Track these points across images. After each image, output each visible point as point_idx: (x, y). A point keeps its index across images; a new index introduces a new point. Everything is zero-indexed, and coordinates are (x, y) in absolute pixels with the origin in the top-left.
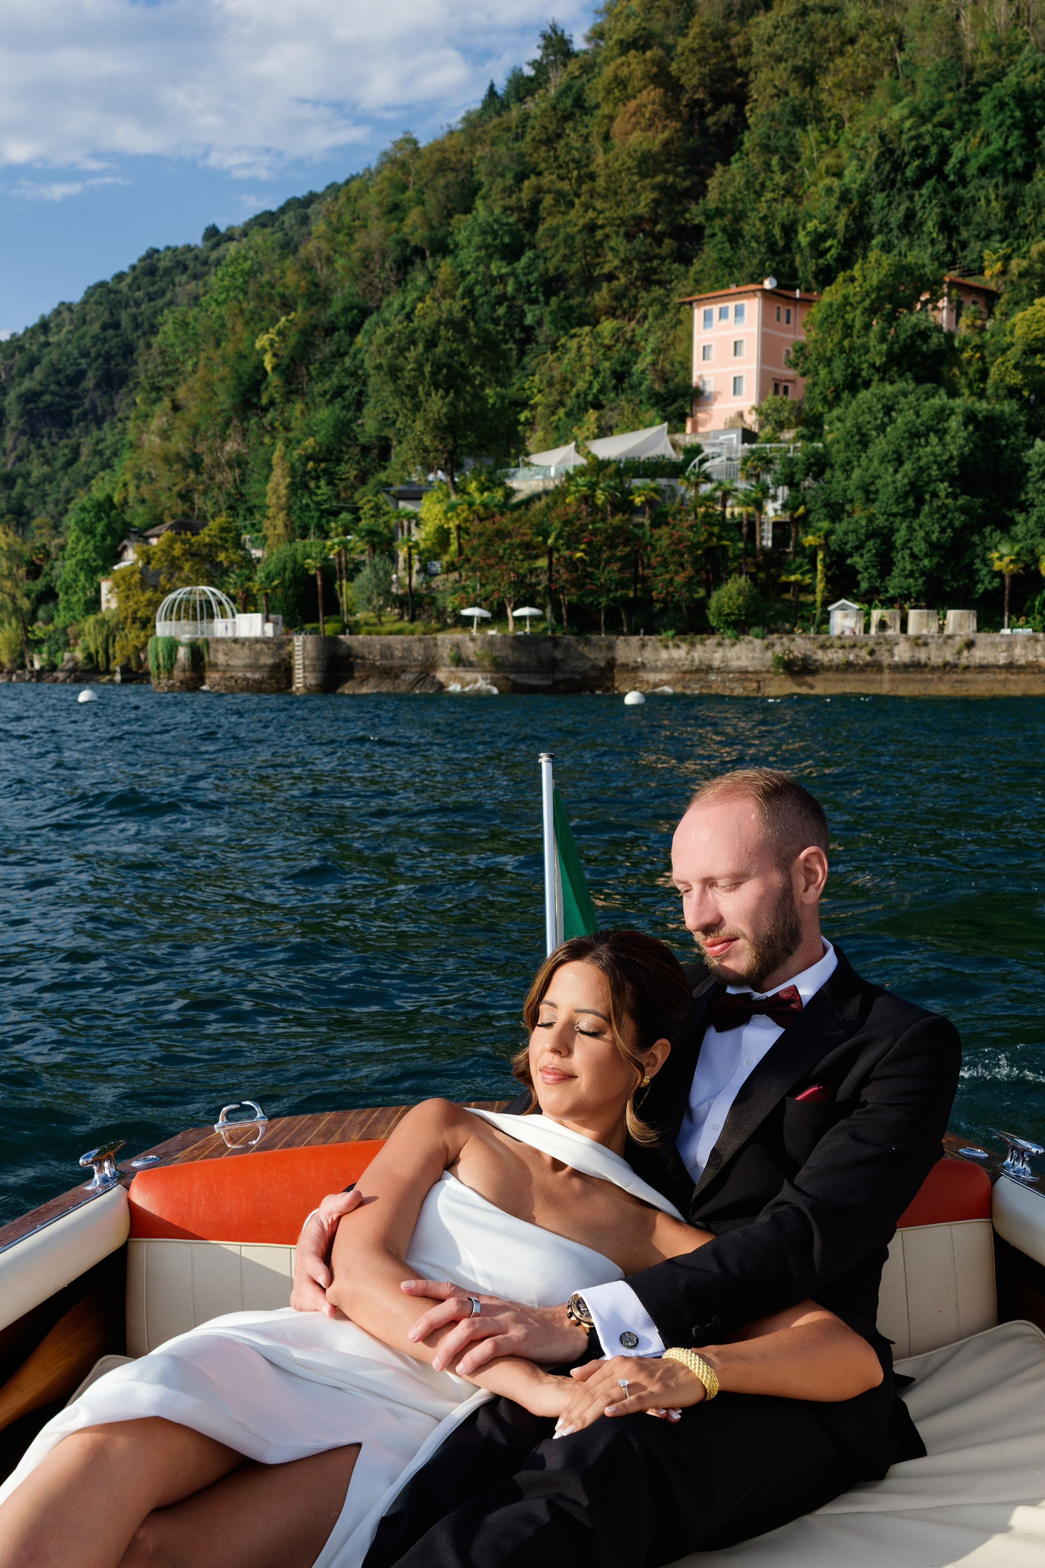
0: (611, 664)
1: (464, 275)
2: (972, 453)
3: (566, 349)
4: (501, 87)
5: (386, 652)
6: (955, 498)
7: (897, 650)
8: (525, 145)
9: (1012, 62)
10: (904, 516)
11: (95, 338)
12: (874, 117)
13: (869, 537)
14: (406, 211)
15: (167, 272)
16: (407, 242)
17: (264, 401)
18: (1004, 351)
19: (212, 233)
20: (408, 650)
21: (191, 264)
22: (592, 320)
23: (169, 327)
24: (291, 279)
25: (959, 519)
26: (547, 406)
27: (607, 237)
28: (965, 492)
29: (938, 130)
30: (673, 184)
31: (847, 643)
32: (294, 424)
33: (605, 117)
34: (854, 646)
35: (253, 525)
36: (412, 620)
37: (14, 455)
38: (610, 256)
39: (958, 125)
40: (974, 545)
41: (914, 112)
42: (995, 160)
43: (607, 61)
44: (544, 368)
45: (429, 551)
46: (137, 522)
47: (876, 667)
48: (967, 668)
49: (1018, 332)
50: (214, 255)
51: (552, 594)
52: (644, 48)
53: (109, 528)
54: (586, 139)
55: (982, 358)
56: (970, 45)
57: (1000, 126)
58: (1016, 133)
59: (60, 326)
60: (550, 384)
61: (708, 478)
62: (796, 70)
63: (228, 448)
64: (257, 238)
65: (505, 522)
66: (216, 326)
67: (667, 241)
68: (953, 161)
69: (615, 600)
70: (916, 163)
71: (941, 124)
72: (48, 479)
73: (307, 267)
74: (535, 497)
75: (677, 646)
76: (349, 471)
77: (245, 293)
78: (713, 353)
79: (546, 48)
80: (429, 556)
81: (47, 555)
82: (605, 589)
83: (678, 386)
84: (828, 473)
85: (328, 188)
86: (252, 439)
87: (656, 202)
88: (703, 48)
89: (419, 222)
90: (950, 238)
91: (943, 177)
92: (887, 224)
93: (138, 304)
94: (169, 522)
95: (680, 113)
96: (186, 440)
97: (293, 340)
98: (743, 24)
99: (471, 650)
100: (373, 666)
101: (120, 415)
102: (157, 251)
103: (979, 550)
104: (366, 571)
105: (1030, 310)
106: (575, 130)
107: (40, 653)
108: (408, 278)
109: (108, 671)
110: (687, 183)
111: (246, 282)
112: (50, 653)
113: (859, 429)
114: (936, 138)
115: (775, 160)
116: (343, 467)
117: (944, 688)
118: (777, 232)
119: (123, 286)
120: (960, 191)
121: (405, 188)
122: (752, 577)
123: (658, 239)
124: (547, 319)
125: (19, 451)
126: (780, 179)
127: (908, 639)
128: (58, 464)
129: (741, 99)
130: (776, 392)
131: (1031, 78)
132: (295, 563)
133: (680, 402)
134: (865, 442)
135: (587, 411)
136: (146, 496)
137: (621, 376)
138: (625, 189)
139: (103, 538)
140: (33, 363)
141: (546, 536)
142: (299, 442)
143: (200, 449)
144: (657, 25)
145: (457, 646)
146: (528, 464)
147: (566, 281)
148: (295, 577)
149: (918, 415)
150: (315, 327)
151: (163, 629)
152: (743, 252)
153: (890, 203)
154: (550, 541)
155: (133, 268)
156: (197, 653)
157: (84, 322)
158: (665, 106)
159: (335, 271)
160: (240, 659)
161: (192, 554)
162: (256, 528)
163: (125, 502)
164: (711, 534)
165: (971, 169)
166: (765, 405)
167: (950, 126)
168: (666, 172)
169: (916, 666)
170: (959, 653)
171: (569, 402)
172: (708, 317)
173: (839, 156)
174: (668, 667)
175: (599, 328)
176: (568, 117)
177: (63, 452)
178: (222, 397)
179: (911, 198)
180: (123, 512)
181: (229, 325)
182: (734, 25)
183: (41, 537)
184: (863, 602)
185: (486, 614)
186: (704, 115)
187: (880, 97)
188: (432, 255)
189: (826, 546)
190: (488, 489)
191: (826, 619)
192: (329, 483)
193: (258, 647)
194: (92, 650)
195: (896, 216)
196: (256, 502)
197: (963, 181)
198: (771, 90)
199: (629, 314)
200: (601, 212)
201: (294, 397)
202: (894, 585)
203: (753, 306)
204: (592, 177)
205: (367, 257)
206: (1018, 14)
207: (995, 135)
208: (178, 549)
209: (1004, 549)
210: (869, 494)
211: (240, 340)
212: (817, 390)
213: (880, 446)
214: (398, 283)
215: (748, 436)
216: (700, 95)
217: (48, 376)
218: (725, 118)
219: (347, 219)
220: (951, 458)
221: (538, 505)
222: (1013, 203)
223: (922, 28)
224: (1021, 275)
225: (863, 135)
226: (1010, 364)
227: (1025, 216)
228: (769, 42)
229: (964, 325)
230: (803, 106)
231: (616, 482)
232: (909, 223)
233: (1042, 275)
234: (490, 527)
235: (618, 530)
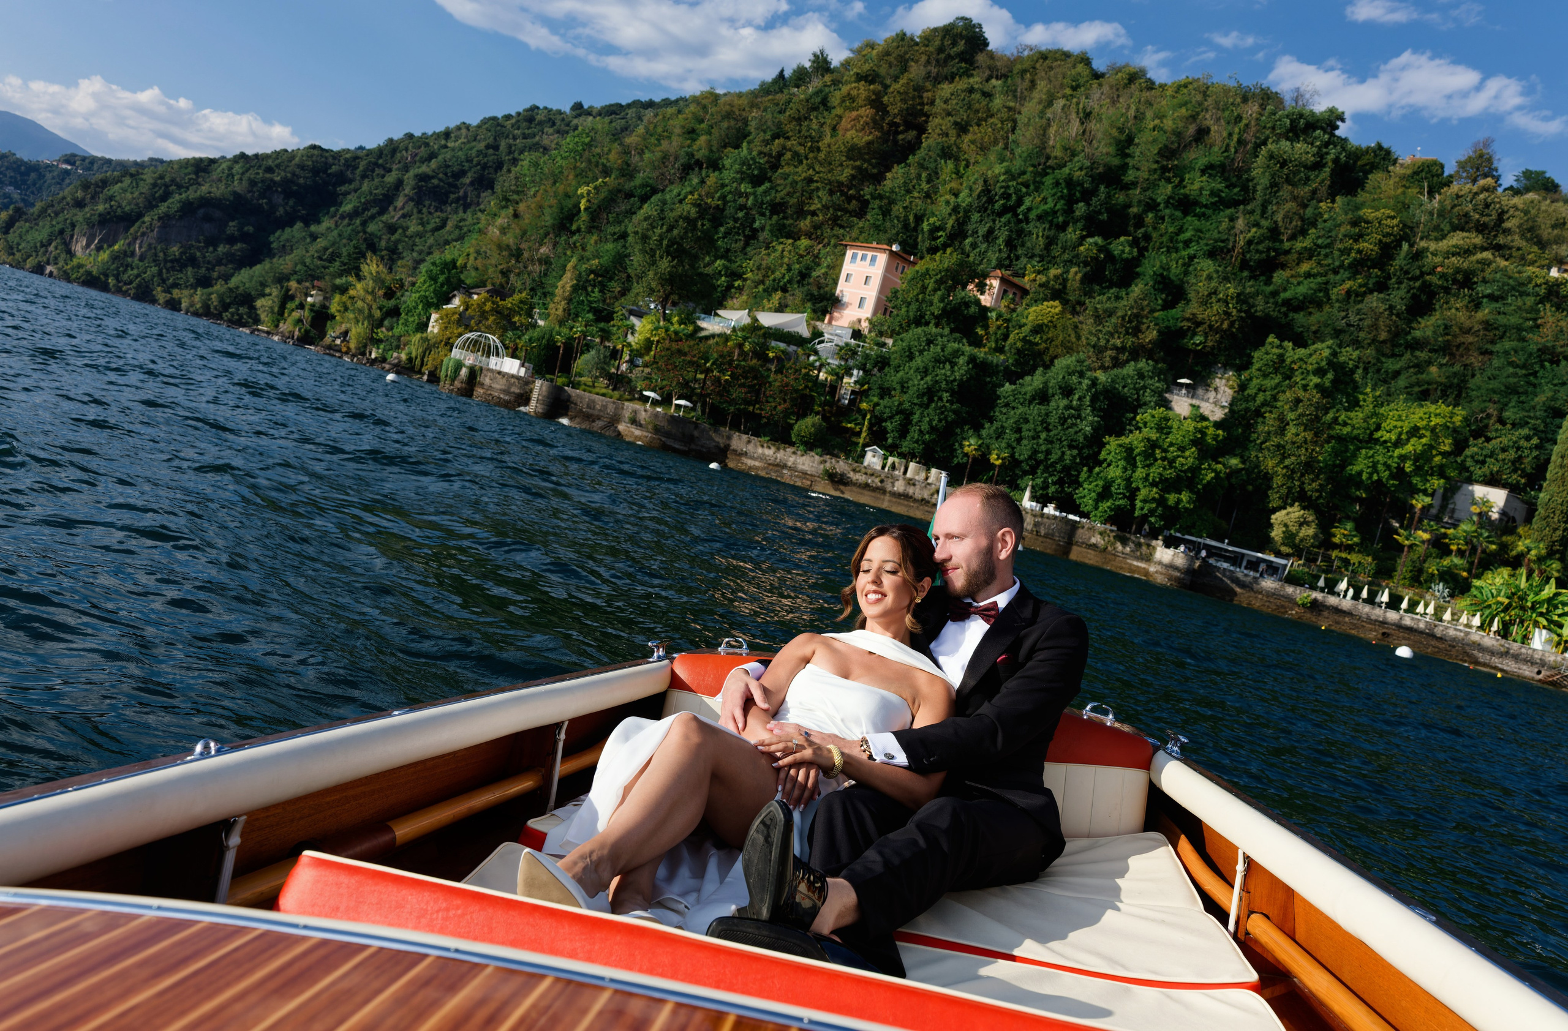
0: (727, 447)
1: (723, 186)
2: (968, 380)
3: (775, 251)
4: (787, 74)
5: (591, 404)
6: (952, 404)
7: (897, 484)
8: (783, 118)
9: (1071, 161)
10: (921, 405)
11: (480, 152)
12: (984, 168)
13: (897, 414)
14: (698, 135)
15: (541, 123)
16: (693, 155)
17: (574, 227)
18: (1020, 327)
19: (578, 106)
20: (605, 407)
21: (558, 123)
22: (795, 236)
23: (526, 163)
24: (613, 156)
25: (951, 417)
26: (753, 281)
27: (818, 189)
28: (958, 402)
29: (1019, 187)
30: (866, 169)
31: (869, 472)
32: (588, 247)
33: (837, 115)
34: (872, 475)
35: (544, 304)
36: (613, 390)
37: (401, 212)
38: (816, 201)
39: (1032, 187)
40: (956, 434)
41: (1007, 172)
42: (1047, 213)
43: (847, 83)
44: (756, 258)
45: (637, 350)
46: (468, 282)
47: (883, 491)
49: (1030, 318)
50: (575, 121)
51: (702, 397)
52: (872, 82)
53: (448, 280)
54: (822, 125)
55: (1007, 328)
56: (1051, 143)
57: (1054, 195)
58: (1062, 202)
59: (457, 138)
60: (759, 268)
61: (816, 353)
62: (956, 124)
63: (542, 251)
64: (601, 124)
65: (685, 346)
66: (557, 172)
67: (854, 202)
68: (1023, 207)
69: (739, 409)
70: (1002, 202)
71: (1022, 184)
72: (420, 235)
73: (626, 152)
74: (713, 336)
75: (769, 448)
76: (615, 287)
77: (581, 157)
78: (852, 279)
79: (814, 62)
80: (635, 354)
81: (402, 286)
82: (732, 402)
83: (826, 293)
84: (887, 369)
85: (663, 100)
86: (560, 250)
87: (853, 177)
88: (906, 93)
89: (704, 145)
90: (1011, 251)
91: (1016, 215)
92: (977, 232)
93: (515, 138)
94: (489, 287)
95: (882, 127)
96: (516, 237)
97: (602, 195)
98: (934, 86)
99: (643, 416)
100: (581, 411)
101: (482, 207)
102: (538, 108)
103: (959, 438)
104: (593, 352)
105: (1040, 307)
106: (817, 118)
107: (378, 348)
108: (688, 177)
109: (420, 372)
110: (875, 171)
111: (584, 150)
112: (384, 350)
113: (910, 349)
114: (1017, 191)
115: (924, 175)
116: (613, 284)
118: (911, 218)
119: (508, 124)
120: (1024, 225)
121: (702, 121)
122: (824, 418)
123: (849, 199)
124: (768, 228)
125: (405, 211)
126: (925, 186)
127: (904, 479)
128: (429, 227)
129: (922, 130)
130: (885, 314)
131: (1078, 173)
132: (551, 336)
133: (825, 303)
134: (911, 357)
135: (777, 290)
136: (480, 266)
137: (804, 276)
138: (837, 163)
139: (442, 285)
140: (432, 156)
141: (707, 361)
142: (588, 260)
143: (522, 246)
144: (883, 71)
145: (635, 412)
146: (716, 315)
147: (786, 208)
148: (548, 344)
149: (943, 350)
150: (619, 191)
151: (456, 353)
152: (888, 224)
153: (981, 221)
154: (708, 365)
155: (519, 114)
156: (473, 373)
157: (475, 140)
158: (874, 121)
159: (642, 160)
160: (499, 384)
161: (497, 311)
162: (545, 306)
163: (465, 266)
164: (806, 387)
165: (1032, 215)
166: (875, 319)
167: (1027, 186)
168: (865, 160)
169: (905, 496)
171: (767, 283)
172: (854, 256)
173: (961, 184)
174: (760, 458)
175: (798, 243)
176: (815, 109)
177: (435, 221)
178: (548, 218)
179: (994, 221)
180: (461, 272)
181: (566, 173)
182: (928, 85)
183: (401, 272)
184: (887, 450)
185: (659, 398)
186: (897, 133)
187: (992, 157)
188: (707, 168)
189: (872, 411)
190: (685, 324)
191: (863, 455)
192: (600, 291)
193: (513, 380)
194: (413, 355)
195: (983, 230)
196: (550, 290)
197: (1027, 220)
198: (938, 131)
199: (819, 239)
200: (817, 173)
201: (594, 231)
202: (906, 445)
203: (882, 258)
204: (819, 149)
205: (665, 157)
206: (1084, 132)
207: (1050, 200)
208: (488, 306)
209: (972, 441)
210: (904, 389)
211: (569, 185)
212: (898, 319)
213: (918, 361)
214: (681, 179)
215: (857, 334)
216: (897, 120)
217: (439, 167)
218: (909, 138)
219: (659, 130)
220: (955, 380)
221: (711, 342)
222: (1050, 242)
223: (1027, 125)
224: (1041, 285)
225: (976, 176)
226: (1021, 336)
227: (1056, 251)
228: (946, 102)
229: (1002, 305)
230: (949, 147)
231: (762, 340)
232: (989, 236)
233: (1053, 289)
234: (674, 346)
235: (752, 369)
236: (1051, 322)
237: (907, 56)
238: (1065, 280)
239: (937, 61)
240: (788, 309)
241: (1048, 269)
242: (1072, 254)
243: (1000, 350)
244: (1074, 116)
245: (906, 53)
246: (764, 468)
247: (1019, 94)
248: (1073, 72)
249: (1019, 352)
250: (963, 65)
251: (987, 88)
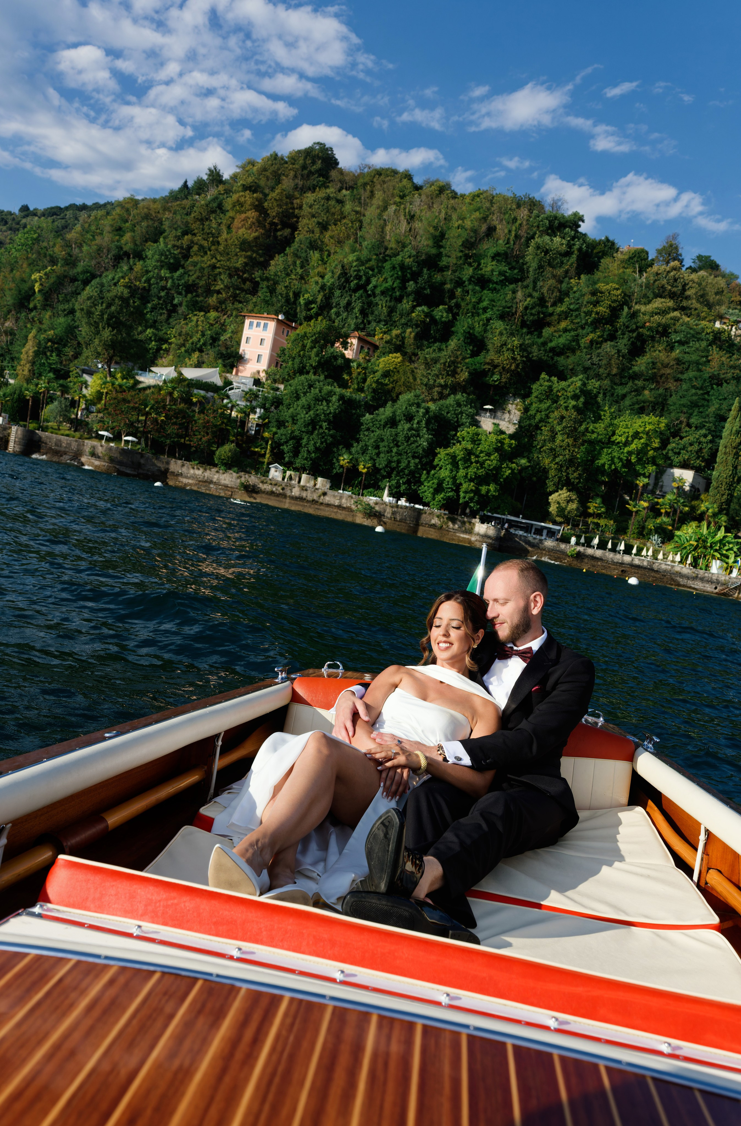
0: (167, 470)
1: (147, 272)
2: (340, 412)
3: (191, 321)
4: (190, 184)
5: (58, 443)
6: (329, 431)
7: (294, 490)
8: (190, 219)
9: (402, 251)
10: (307, 432)
12: (342, 256)
13: (291, 439)
14: (125, 232)
16: (121, 248)
17: (31, 306)
18: (374, 373)
19: (25, 208)
20: (69, 445)
21: (10, 222)
22: (206, 309)
24: (57, 249)
25: (330, 440)
26: (177, 345)
27: (220, 273)
28: (334, 429)
29: (367, 270)
30: (255, 258)
31: (273, 482)
32: (44, 321)
33: (230, 217)
34: (276, 485)
35: (13, 367)
36: (75, 431)
38: (220, 283)
39: (376, 270)
40: (334, 452)
41: (358, 259)
42: (387, 289)
43: (236, 192)
44: (177, 327)
45: (91, 400)
47: (284, 496)
48: (322, 504)
49: (381, 366)
50: (24, 221)
51: (145, 433)
52: (255, 192)
54: (220, 224)
55: (365, 373)
56: (388, 238)
57: (392, 276)
58: (398, 281)
60: (180, 335)
61: (228, 397)
62: (319, 223)
63: (7, 324)
64: (45, 223)
65: (128, 396)
66: (13, 262)
67: (248, 283)
68: (371, 286)
69: (173, 442)
70: (355, 282)
71: (369, 268)
73: (68, 245)
74: (149, 387)
75: (199, 469)
76: (69, 352)
77: (32, 249)
78: (251, 341)
79: (209, 175)
80: (90, 403)
82: (168, 436)
83: (232, 352)
84: (281, 407)
85: (94, 204)
86: (21, 323)
87: (246, 264)
88: (281, 200)
89: (129, 240)
90: (364, 318)
91: (366, 291)
92: (339, 304)
95: (265, 226)
97: (52, 280)
98: (301, 195)
99: (100, 450)
100: (50, 449)
103: (336, 455)
104: (56, 403)
105: (388, 357)
106: (215, 219)
108: (119, 265)
110: (262, 259)
111: (33, 244)
113: (297, 392)
114: (366, 273)
115: (298, 262)
116: (67, 349)
117: (310, 510)
118: (291, 294)
120: (372, 298)
121: (126, 221)
122: (238, 445)
123: (244, 281)
124: (184, 304)
126: (300, 271)
127: (299, 486)
129: (294, 228)
130: (276, 366)
131: (408, 260)
132: (21, 391)
133: (232, 360)
134: (298, 398)
135: (195, 351)
137: (215, 339)
138: (234, 253)
141: (146, 406)
142: (45, 331)
144: (262, 183)
145: (94, 447)
146: (150, 371)
147: (198, 288)
148: (19, 398)
149: (320, 392)
150: (65, 277)
152: (275, 299)
153: (342, 296)
154: (147, 409)
158: (259, 221)
159: (82, 252)
162: (13, 368)
164: (223, 423)
165: (378, 291)
166: (270, 370)
167: (373, 270)
168: (253, 251)
169: (301, 499)
170: (320, 496)
171: (187, 345)
172: (251, 324)
173: (326, 269)
174: (192, 477)
175: (208, 315)
176: (213, 212)
178: (8, 298)
179: (351, 296)
181: (20, 263)
182: (297, 194)
184: (285, 466)
185: (111, 436)
186: (276, 230)
187: (347, 249)
188: (134, 258)
189: (273, 439)
190: (127, 379)
191: (268, 471)
192: (57, 355)
195: (343, 302)
196: (17, 355)
197: (374, 295)
198: (306, 229)
199: (224, 312)
200: (219, 261)
201: (48, 308)
202: (299, 462)
203: (272, 325)
204: (218, 243)
205: (99, 250)
206: (411, 230)
207: (389, 280)
209: (346, 457)
210: (294, 421)
211: (24, 272)
212: (287, 370)
213: (303, 401)
214: (114, 266)
215: (257, 382)
216: (276, 221)
218: (286, 234)
219: (93, 228)
220: (330, 413)
221: (148, 392)
222: (392, 310)
223: (370, 224)
224: (386, 342)
225: (336, 263)
226: (375, 379)
227: (396, 317)
228: (311, 207)
229: (361, 357)
230: (314, 241)
231: (187, 389)
232: (348, 306)
233: (395, 344)
234: (120, 396)
235: (181, 411)
236: (395, 368)
237: (280, 172)
238: (403, 338)
239: (302, 176)
240: (205, 365)
241: (391, 330)
242: (407, 319)
243: (361, 390)
244: (402, 218)
245: (279, 169)
246: (196, 484)
247: (363, 201)
248: (400, 185)
249: (374, 391)
250: (321, 179)
251: (340, 196)
